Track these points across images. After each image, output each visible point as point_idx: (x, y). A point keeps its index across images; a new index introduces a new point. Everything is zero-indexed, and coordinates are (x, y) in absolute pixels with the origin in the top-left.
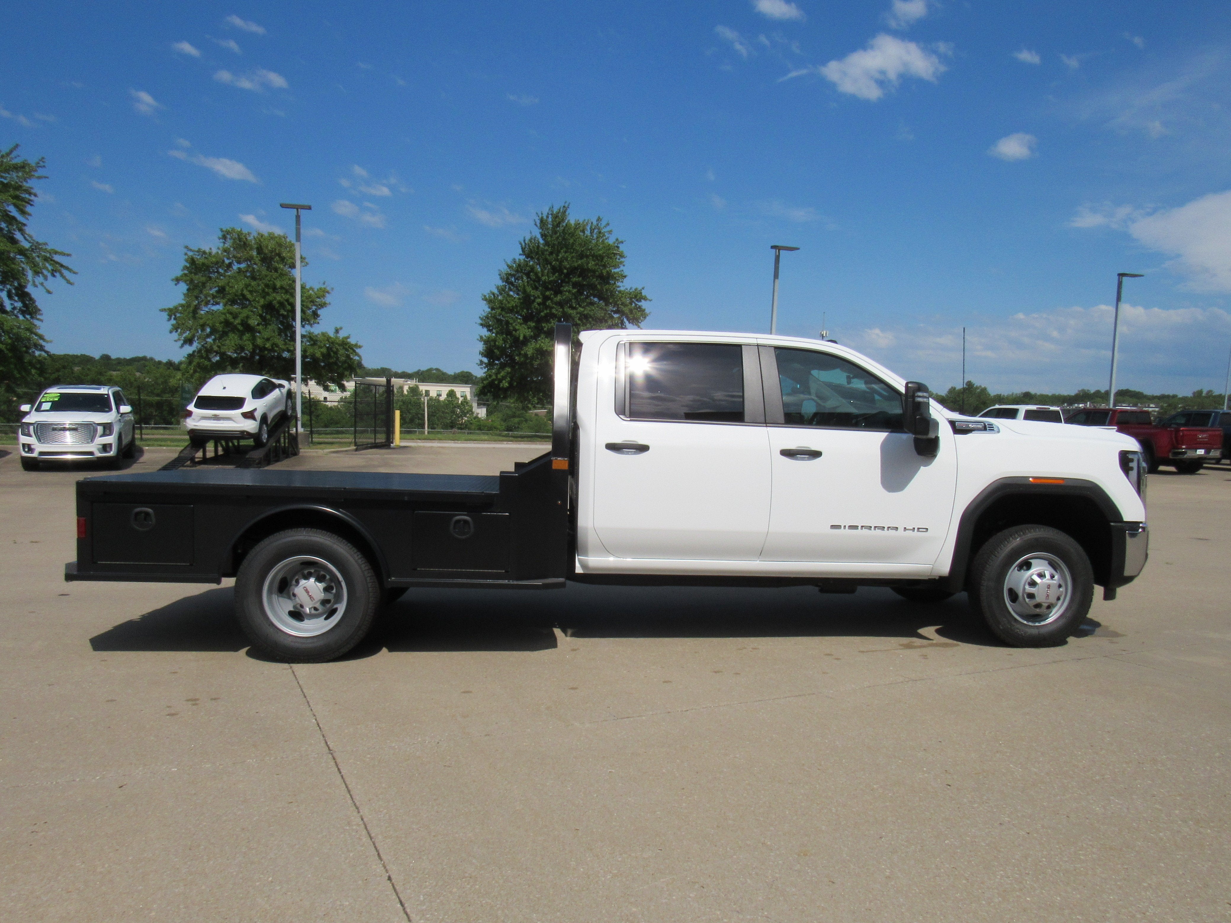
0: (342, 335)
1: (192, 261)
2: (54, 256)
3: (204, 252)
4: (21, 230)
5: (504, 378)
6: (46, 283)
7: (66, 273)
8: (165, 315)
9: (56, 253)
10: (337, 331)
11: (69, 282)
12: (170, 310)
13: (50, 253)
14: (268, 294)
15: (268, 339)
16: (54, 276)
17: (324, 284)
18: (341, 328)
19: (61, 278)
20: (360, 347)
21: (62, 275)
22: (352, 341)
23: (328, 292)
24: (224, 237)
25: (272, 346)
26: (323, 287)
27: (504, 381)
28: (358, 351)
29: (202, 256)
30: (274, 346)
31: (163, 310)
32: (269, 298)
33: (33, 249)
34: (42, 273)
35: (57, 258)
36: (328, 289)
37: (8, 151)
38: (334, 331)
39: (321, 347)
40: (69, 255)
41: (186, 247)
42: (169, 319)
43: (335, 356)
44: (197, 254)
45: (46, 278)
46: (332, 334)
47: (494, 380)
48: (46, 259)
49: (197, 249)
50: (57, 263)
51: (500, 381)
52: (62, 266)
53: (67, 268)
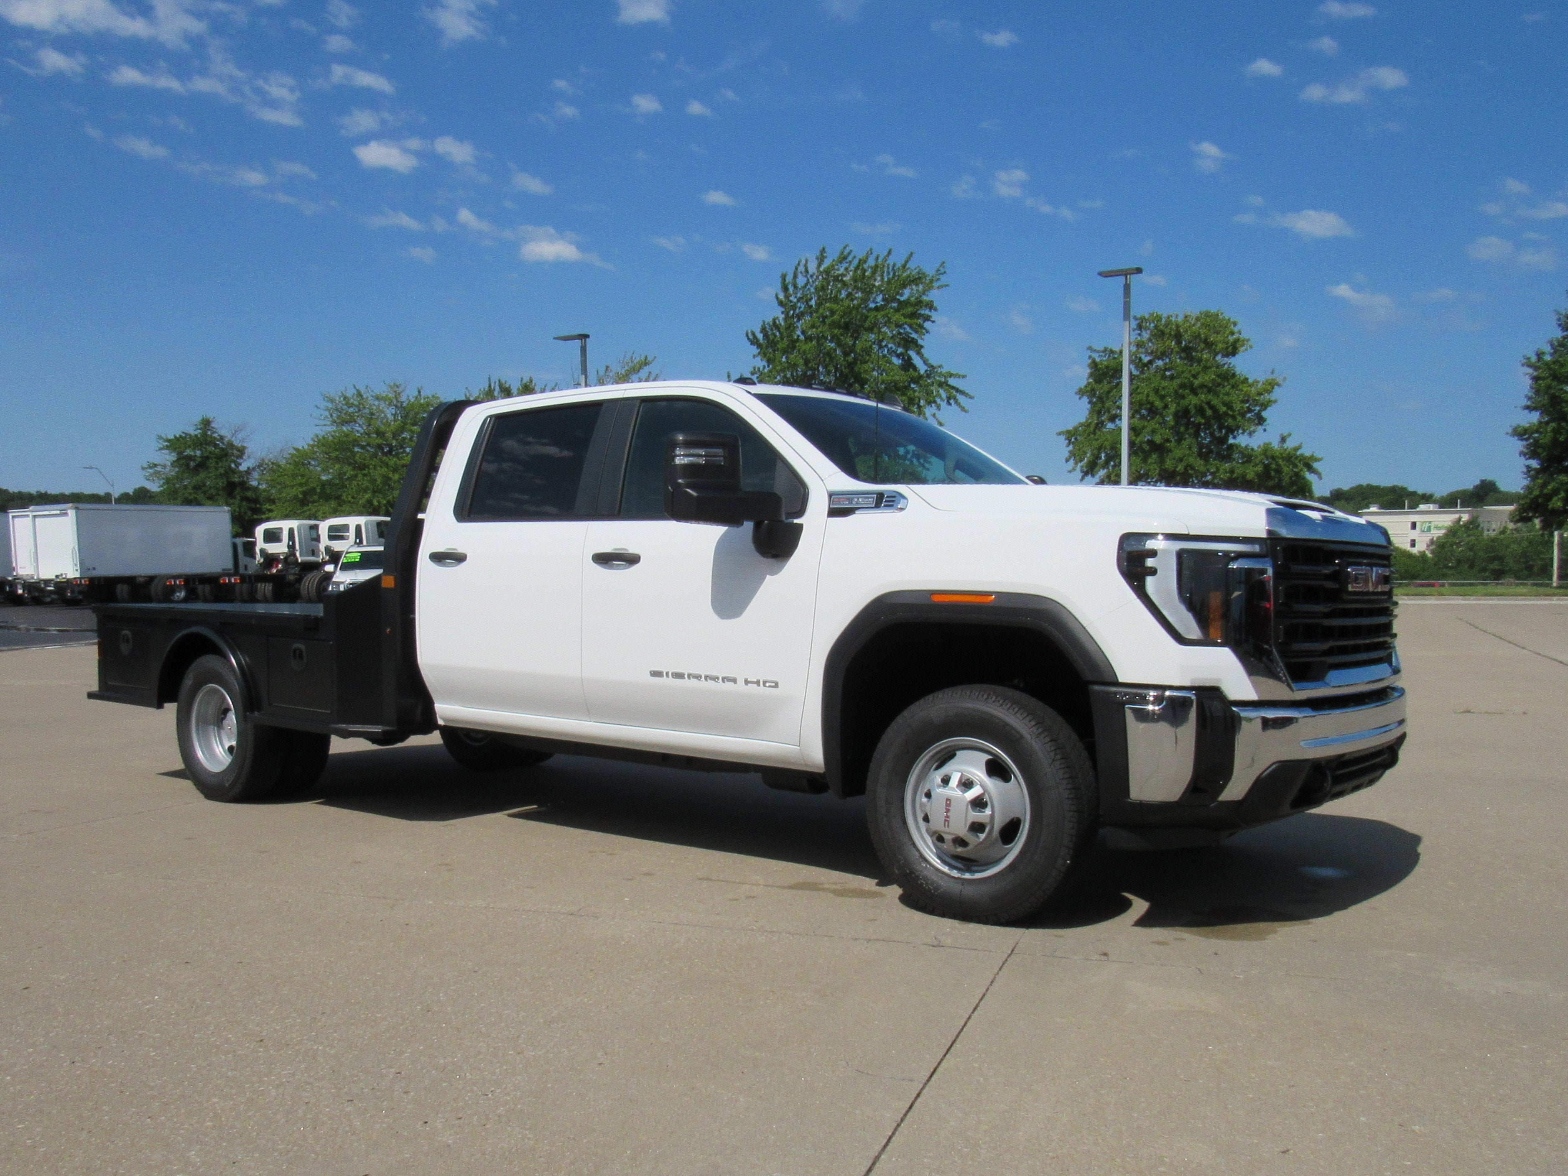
0: (1290, 444)
1: (1094, 365)
2: (949, 379)
3: (1112, 352)
4: (919, 353)
5: (1555, 492)
6: (938, 414)
7: (960, 397)
8: (1063, 437)
9: (951, 375)
10: (1283, 440)
11: (963, 409)
12: (1068, 432)
13: (945, 377)
14: (1183, 397)
15: (1181, 460)
16: (950, 404)
17: (1272, 373)
18: (1290, 435)
19: (955, 406)
20: (1317, 460)
21: (957, 402)
22: (1306, 452)
23: (1278, 385)
24: (1140, 327)
25: (1186, 468)
26: (1270, 377)
27: (1555, 499)
28: (1316, 465)
29: (1109, 356)
30: (1188, 468)
31: (1059, 434)
32: (1185, 402)
33: (928, 374)
34: (935, 402)
35: (952, 381)
36: (1279, 380)
37: (903, 262)
38: (1278, 439)
39: (1256, 465)
40: (964, 377)
41: (1090, 348)
42: (1068, 445)
43: (1277, 476)
44: (1103, 354)
45: (939, 408)
46: (1276, 445)
47: (1537, 497)
48: (941, 385)
49: (1102, 349)
50: (953, 388)
51: (1549, 497)
52: (957, 390)
53: (962, 393)
